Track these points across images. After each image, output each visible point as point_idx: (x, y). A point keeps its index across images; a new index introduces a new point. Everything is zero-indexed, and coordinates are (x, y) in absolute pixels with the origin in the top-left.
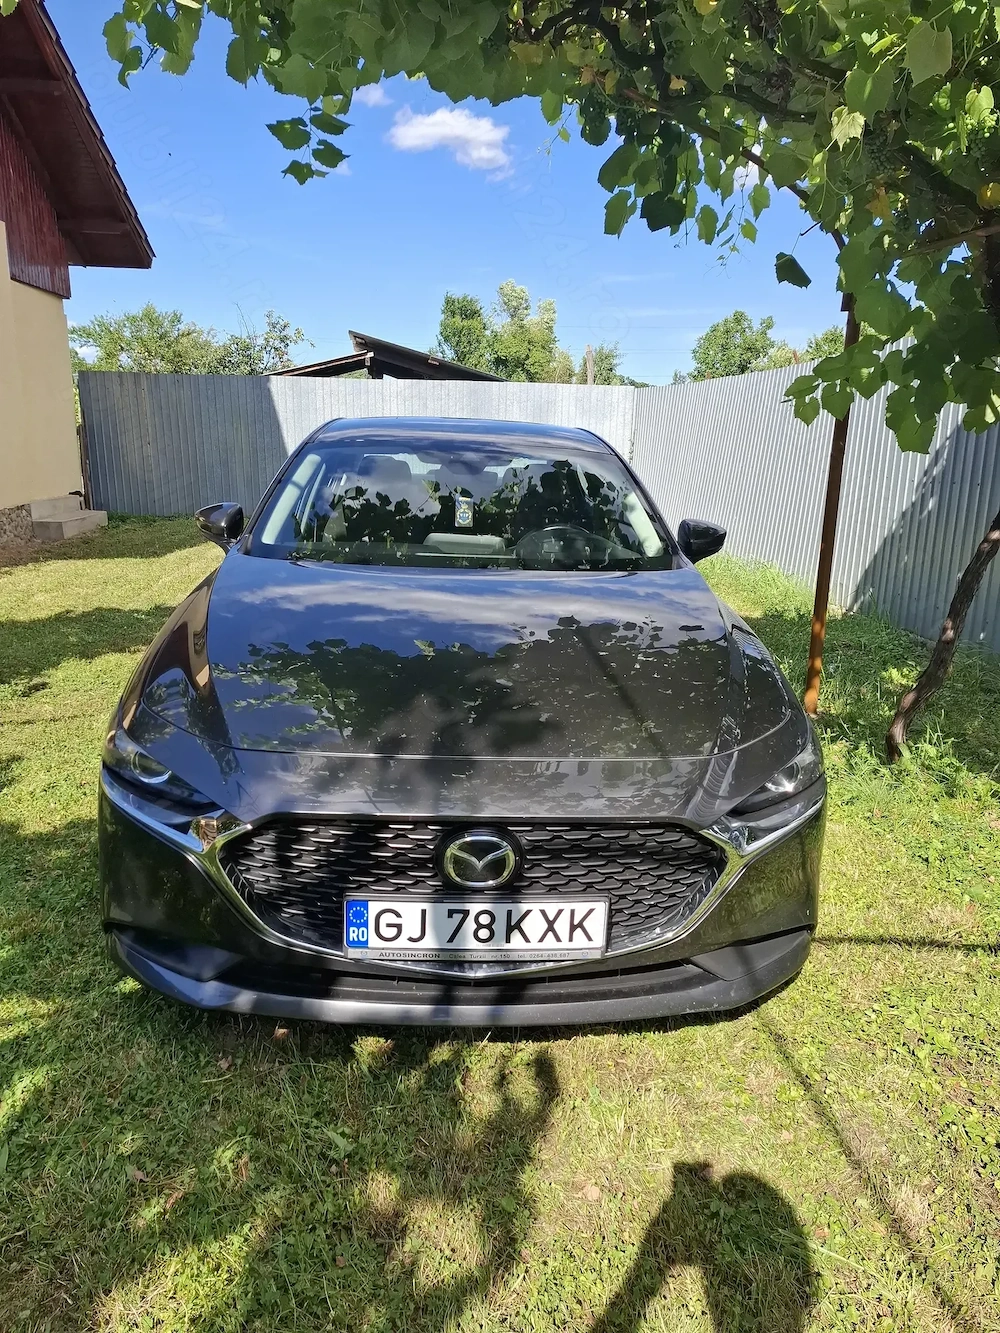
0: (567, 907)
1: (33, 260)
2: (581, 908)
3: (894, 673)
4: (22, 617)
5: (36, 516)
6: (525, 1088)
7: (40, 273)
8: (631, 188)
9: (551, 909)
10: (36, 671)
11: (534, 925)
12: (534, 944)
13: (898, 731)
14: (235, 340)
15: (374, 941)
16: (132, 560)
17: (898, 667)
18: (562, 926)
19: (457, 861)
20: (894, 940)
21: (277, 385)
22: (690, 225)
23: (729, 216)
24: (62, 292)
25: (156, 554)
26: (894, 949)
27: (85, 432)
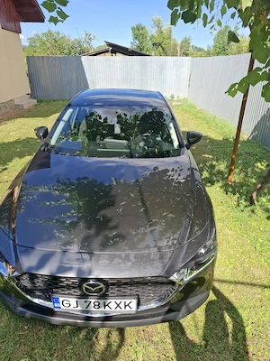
0: (123, 301)
1: (8, 21)
2: (128, 302)
3: (259, 164)
4: (6, 141)
5: (16, 103)
6: (115, 336)
7: (11, 25)
8: (179, 8)
9: (118, 302)
10: (5, 163)
11: (113, 305)
12: (113, 309)
13: (254, 195)
14: (76, 40)
15: (62, 307)
16: (40, 119)
17: (260, 162)
18: (122, 305)
19: (86, 288)
20: (239, 283)
21: (84, 59)
22: (199, 21)
23: (213, 18)
24: (19, 31)
25: (48, 116)
26: (239, 287)
27: (29, 75)
